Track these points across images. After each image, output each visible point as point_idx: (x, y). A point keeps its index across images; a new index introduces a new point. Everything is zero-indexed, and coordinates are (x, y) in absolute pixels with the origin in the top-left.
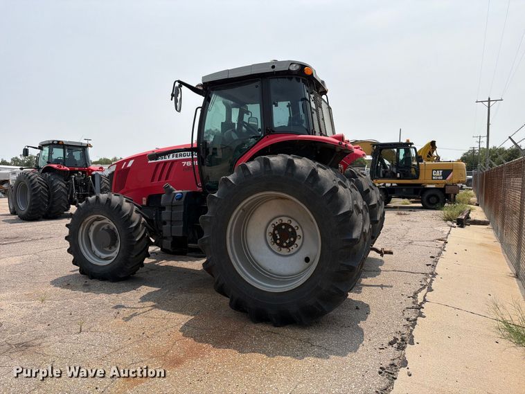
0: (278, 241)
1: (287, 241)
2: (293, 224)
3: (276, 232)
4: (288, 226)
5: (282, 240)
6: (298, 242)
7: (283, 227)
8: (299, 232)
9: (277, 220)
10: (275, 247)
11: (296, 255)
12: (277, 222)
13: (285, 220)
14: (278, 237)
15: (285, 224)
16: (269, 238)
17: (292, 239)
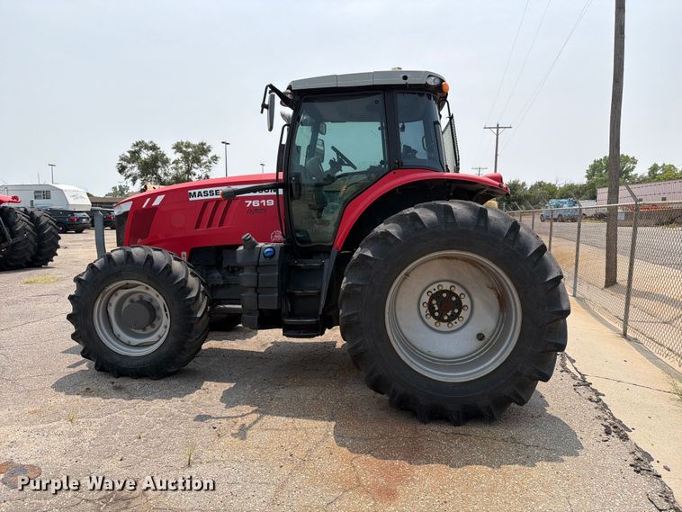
0: (437, 314)
1: (449, 314)
2: (458, 291)
3: (434, 302)
4: (450, 293)
5: (442, 312)
6: (464, 314)
7: (445, 295)
8: (465, 301)
9: (435, 286)
10: (432, 321)
11: (462, 331)
12: (434, 289)
13: (446, 286)
14: (437, 308)
15: (445, 291)
16: (424, 310)
17: (456, 311)
